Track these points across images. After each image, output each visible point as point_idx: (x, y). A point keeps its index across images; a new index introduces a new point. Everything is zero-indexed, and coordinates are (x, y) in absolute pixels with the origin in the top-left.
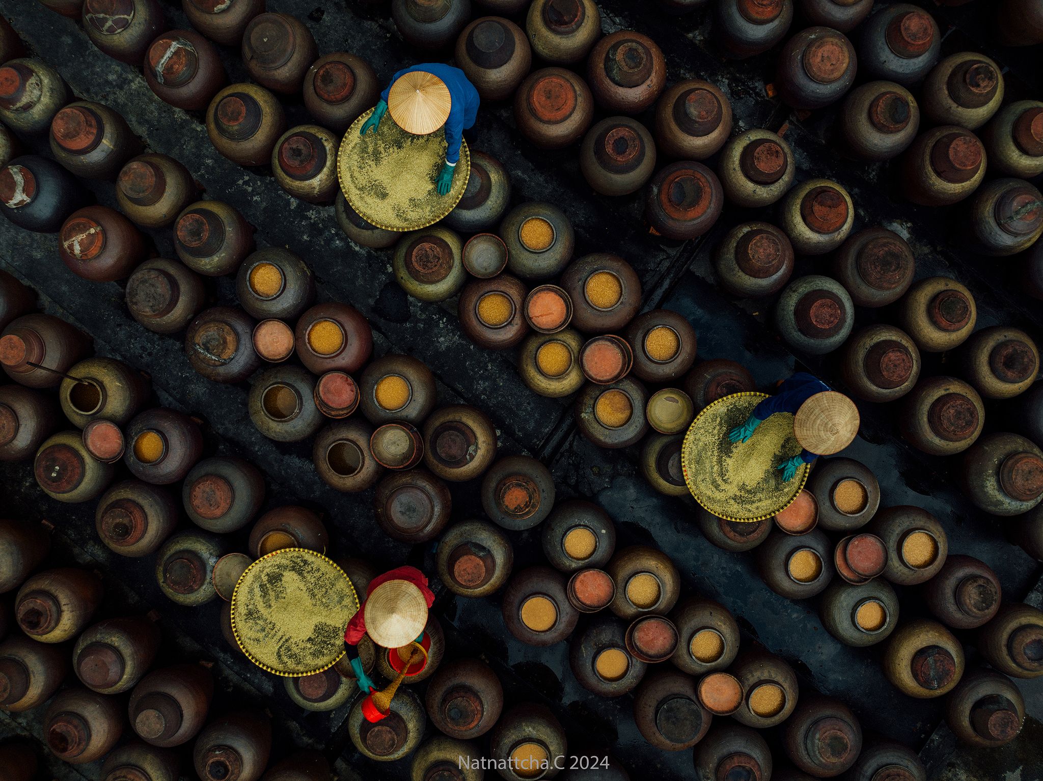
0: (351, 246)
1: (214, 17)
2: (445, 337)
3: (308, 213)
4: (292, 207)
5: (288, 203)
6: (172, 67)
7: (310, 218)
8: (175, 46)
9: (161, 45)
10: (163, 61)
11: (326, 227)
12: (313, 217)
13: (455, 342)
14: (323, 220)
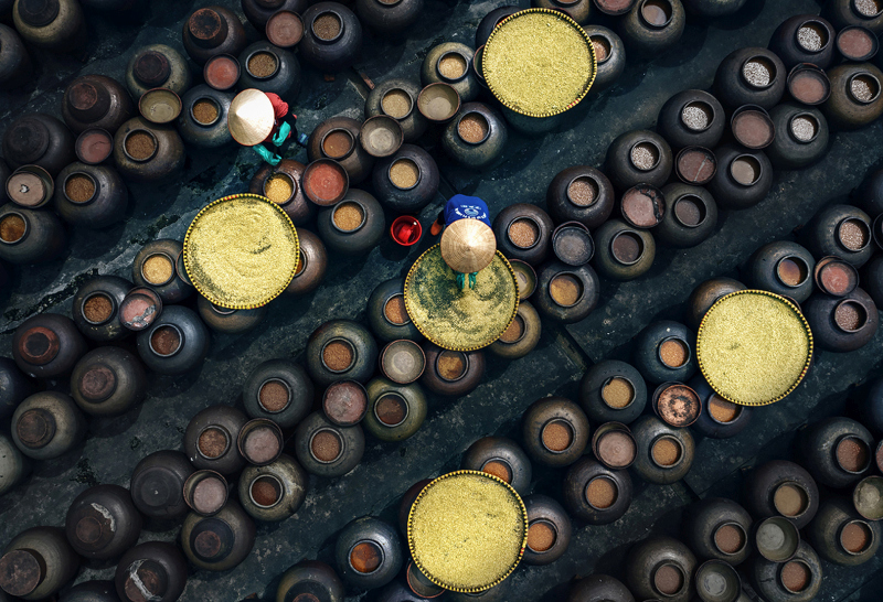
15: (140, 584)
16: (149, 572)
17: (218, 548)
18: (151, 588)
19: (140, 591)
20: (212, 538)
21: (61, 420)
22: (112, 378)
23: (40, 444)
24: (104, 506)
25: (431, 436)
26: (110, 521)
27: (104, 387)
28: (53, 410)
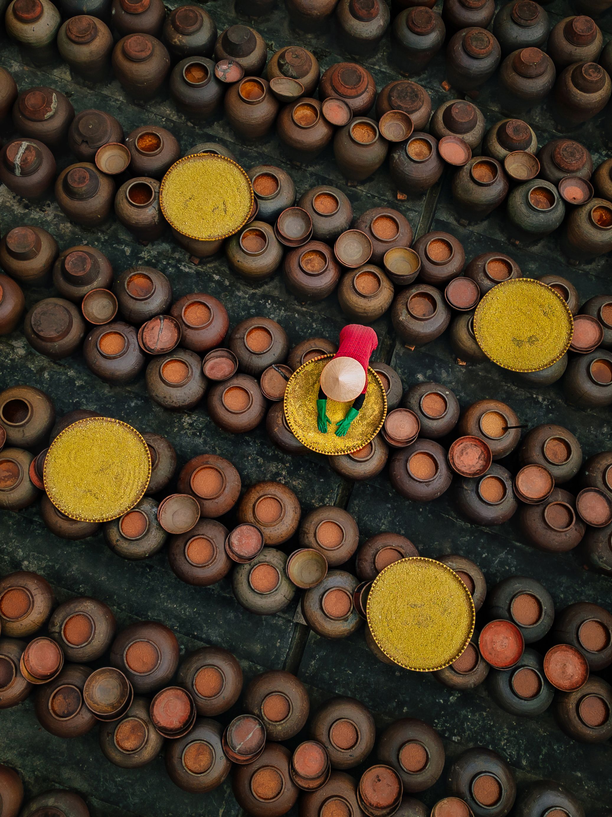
0: (182, 270)
1: (44, 123)
2: (274, 314)
3: (141, 255)
4: (128, 254)
5: (123, 252)
6: (26, 159)
7: (144, 258)
8: (25, 144)
9: (14, 146)
10: (18, 156)
11: (158, 261)
12: (146, 256)
13: (282, 316)
14: (154, 256)
15: (21, 151)
16: (34, 153)
17: (81, 186)
18: (24, 160)
19: (17, 154)
20: (84, 178)
21: (97, 44)
22: (148, 53)
23: (73, 37)
24: (58, 101)
25: (250, 308)
26: (51, 110)
27: (139, 52)
28: (100, 34)
